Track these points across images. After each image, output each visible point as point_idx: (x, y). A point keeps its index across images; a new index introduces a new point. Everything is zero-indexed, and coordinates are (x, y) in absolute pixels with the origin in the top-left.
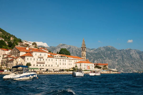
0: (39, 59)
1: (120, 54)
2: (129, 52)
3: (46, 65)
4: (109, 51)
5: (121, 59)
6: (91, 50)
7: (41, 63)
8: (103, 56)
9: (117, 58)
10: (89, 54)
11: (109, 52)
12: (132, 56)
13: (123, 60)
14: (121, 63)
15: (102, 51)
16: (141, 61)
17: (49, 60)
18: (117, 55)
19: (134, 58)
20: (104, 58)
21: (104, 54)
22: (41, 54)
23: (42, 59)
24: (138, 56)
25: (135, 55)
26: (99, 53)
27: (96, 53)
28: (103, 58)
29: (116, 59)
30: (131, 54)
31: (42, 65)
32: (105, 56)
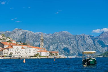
0: (17, 50)
1: (75, 39)
2: (83, 37)
3: (21, 54)
4: (64, 36)
5: (76, 44)
6: (47, 35)
7: (18, 52)
8: (58, 41)
9: (72, 43)
10: (45, 39)
11: (64, 38)
12: (86, 41)
13: (77, 45)
14: (76, 48)
15: (57, 36)
16: (94, 46)
17: (22, 50)
18: (72, 41)
19: (88, 44)
20: (60, 43)
21: (60, 39)
22: (18, 47)
23: (18, 50)
24: (91, 41)
25: (88, 40)
26: (54, 39)
27: (52, 38)
28: (58, 43)
29: (71, 45)
30: (85, 39)
31: (18, 53)
32: (60, 41)
